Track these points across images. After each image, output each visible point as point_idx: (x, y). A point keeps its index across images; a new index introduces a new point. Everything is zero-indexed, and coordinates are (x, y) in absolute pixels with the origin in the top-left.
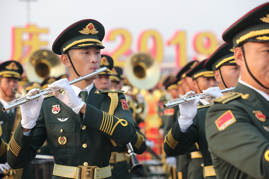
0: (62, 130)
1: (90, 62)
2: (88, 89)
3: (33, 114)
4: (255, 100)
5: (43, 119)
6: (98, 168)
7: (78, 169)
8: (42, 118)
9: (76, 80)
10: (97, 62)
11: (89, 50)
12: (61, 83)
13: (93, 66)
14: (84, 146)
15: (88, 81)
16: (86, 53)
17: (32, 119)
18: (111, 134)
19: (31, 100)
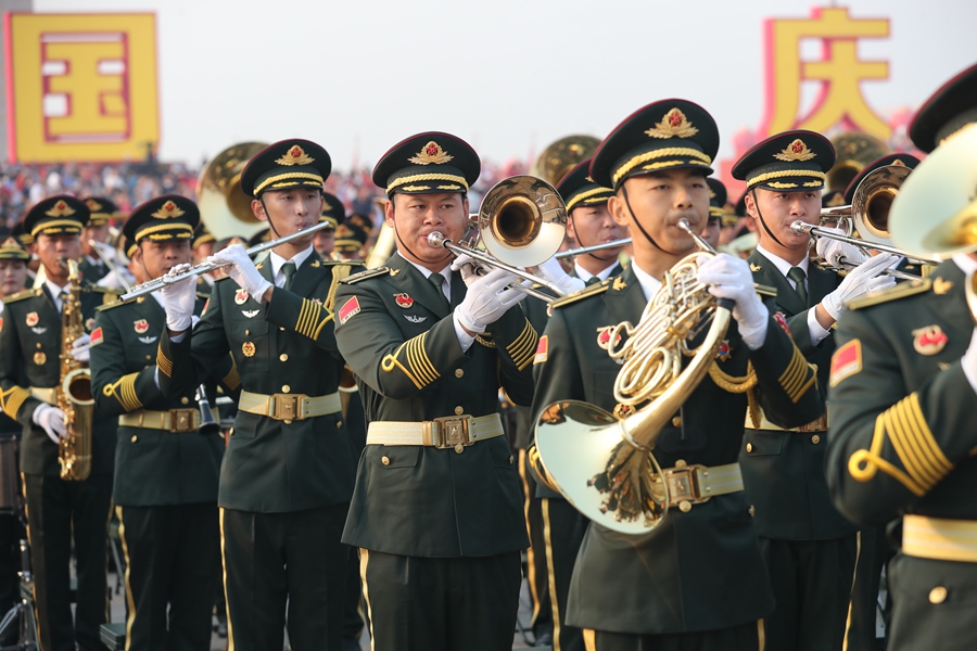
0: (247, 332)
1: (294, 213)
2: (298, 259)
3: (182, 307)
4: (405, 278)
5: (220, 312)
6: (307, 398)
7: (272, 399)
8: (217, 310)
9: (273, 242)
10: (307, 214)
11: (293, 193)
12: (230, 253)
13: (300, 220)
14: (283, 358)
15: (298, 245)
16: (288, 198)
17: (182, 314)
18: (315, 338)
19: (173, 283)
